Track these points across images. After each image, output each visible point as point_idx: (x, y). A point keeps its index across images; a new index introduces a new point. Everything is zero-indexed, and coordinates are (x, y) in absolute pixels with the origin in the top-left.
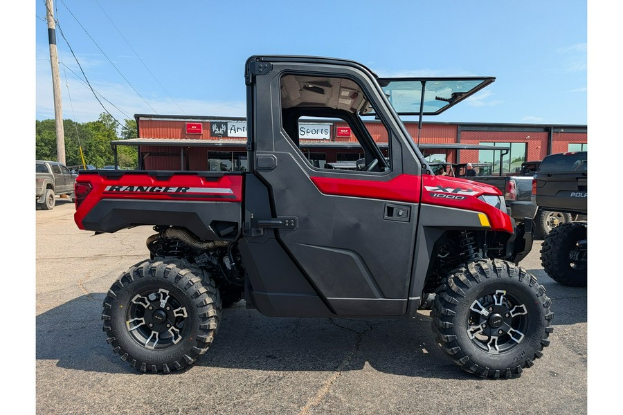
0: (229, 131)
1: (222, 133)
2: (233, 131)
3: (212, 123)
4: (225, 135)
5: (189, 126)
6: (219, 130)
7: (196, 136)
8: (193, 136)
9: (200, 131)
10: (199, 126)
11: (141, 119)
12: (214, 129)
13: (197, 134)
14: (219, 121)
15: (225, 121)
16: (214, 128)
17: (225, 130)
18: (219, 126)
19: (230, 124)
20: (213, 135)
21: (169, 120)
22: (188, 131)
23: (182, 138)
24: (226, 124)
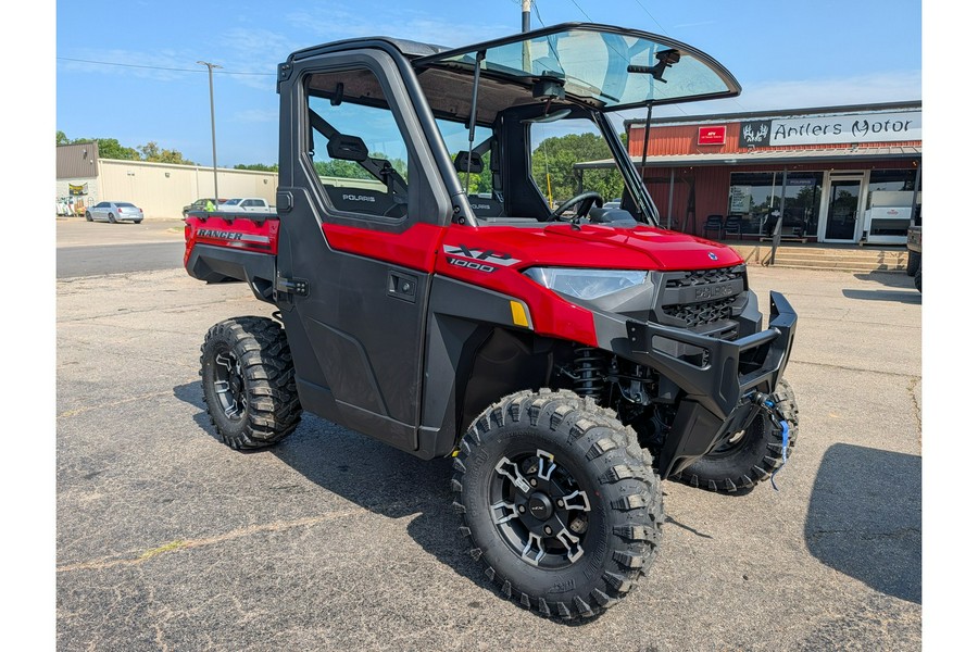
0: (772, 135)
1: (760, 140)
2: (780, 136)
3: (743, 125)
4: (764, 144)
5: (705, 132)
6: (755, 136)
7: (713, 149)
8: (709, 149)
9: (721, 140)
10: (720, 132)
11: (633, 126)
12: (745, 134)
13: (715, 144)
14: (757, 119)
15: (766, 118)
16: (747, 132)
17: (765, 134)
18: (756, 128)
19: (775, 125)
20: (743, 145)
21: (682, 124)
22: (702, 141)
23: (690, 153)
24: (768, 124)
